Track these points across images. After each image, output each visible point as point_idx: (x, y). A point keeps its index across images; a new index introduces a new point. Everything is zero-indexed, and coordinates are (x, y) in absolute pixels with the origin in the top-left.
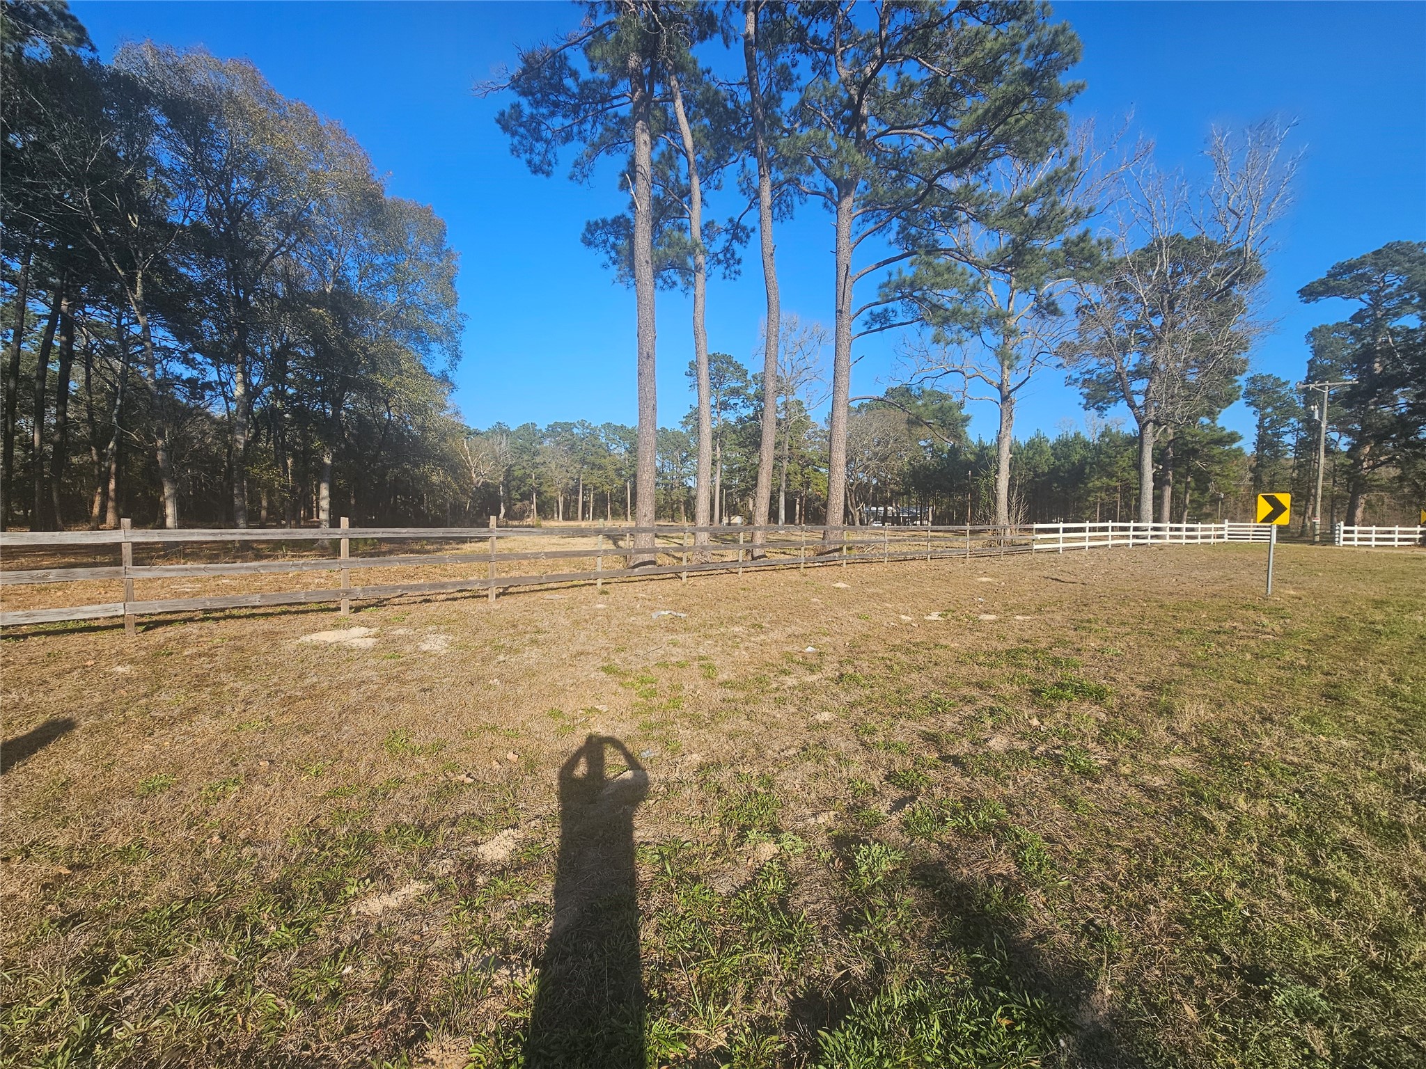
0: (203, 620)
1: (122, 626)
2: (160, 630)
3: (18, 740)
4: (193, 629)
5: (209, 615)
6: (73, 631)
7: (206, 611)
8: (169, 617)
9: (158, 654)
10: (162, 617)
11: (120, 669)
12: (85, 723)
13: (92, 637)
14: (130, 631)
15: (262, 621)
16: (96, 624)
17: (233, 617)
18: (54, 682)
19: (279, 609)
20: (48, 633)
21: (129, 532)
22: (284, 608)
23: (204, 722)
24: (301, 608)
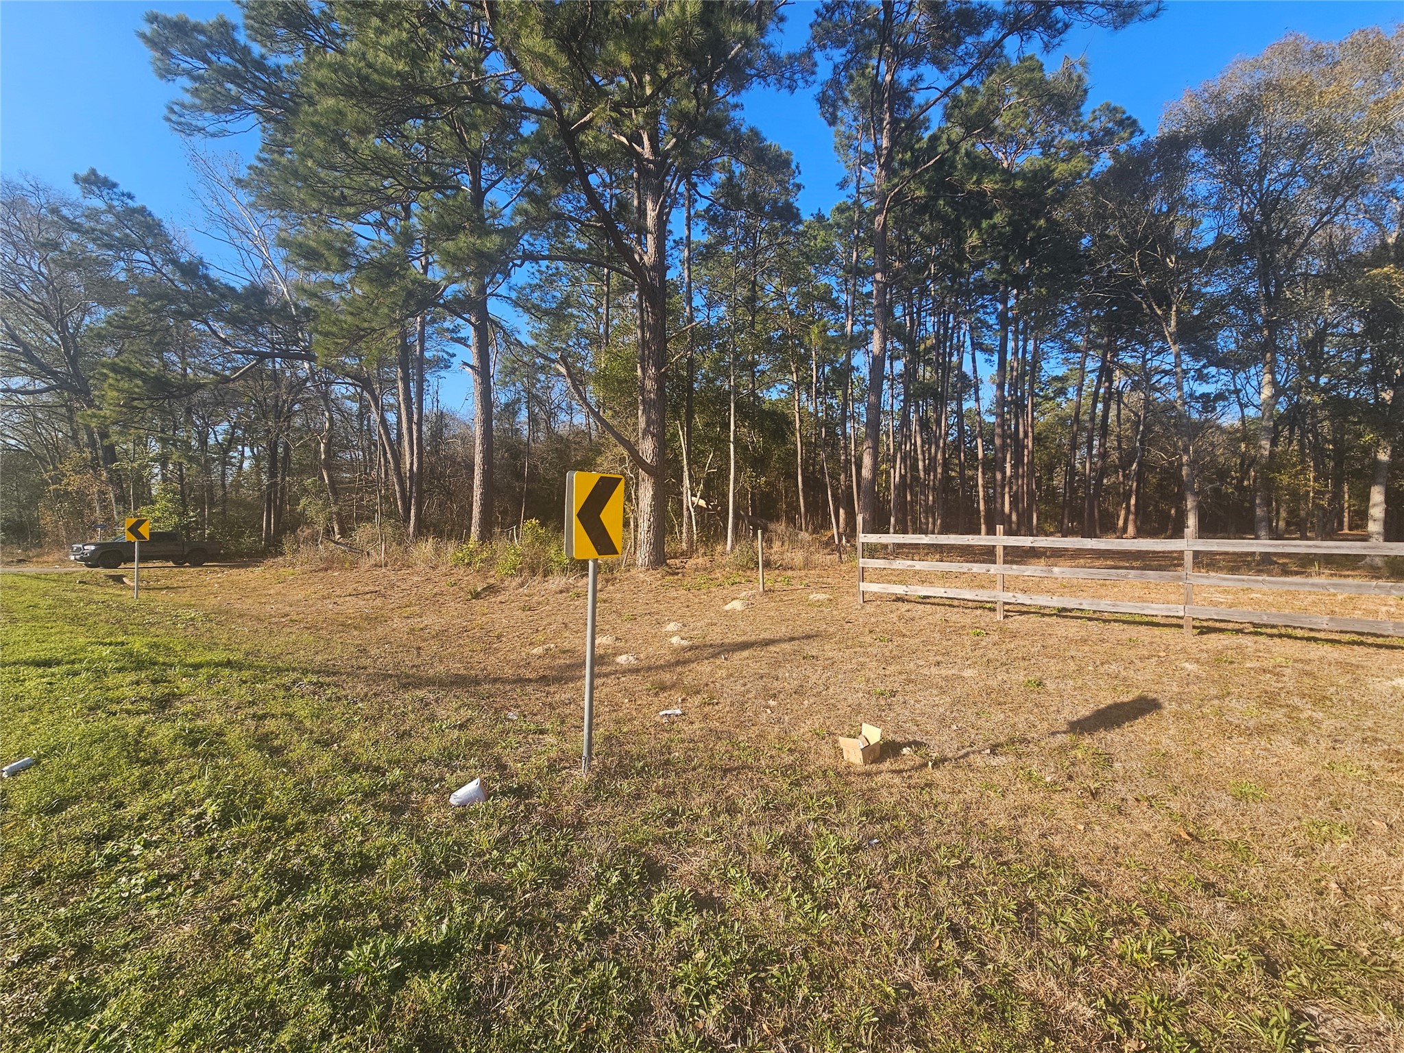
0: (1256, 634)
1: (1180, 626)
2: (1213, 636)
3: (1123, 704)
4: (1247, 641)
5: (1257, 629)
6: (1141, 623)
7: (1254, 625)
8: (1218, 625)
9: (1218, 660)
10: (1210, 624)
11: (1187, 665)
12: (1169, 708)
13: (1157, 631)
14: (1188, 633)
15: (1327, 647)
16: (1155, 620)
17: (1289, 637)
18: (1139, 664)
19: (1347, 637)
20: (1124, 622)
21: (1191, 541)
22: (1356, 637)
23: (1283, 744)
24: (1380, 641)
